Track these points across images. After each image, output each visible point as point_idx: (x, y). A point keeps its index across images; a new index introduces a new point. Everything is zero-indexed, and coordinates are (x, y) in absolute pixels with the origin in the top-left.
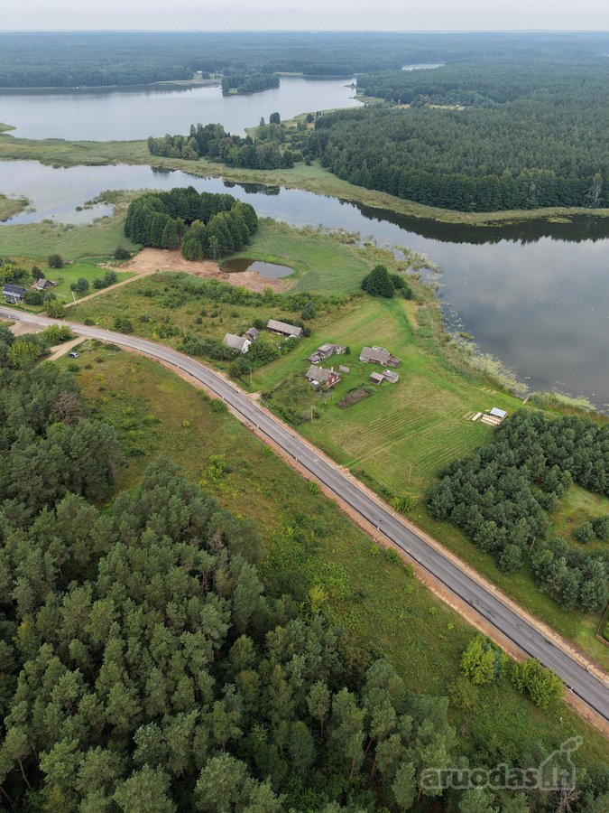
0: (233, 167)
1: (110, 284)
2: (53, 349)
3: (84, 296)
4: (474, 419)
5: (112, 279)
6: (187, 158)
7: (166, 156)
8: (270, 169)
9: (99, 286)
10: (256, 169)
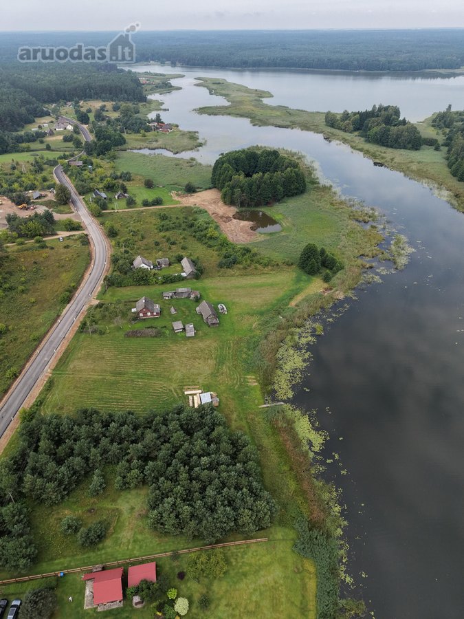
0: (369, 142)
1: (153, 205)
2: (58, 232)
3: (131, 208)
4: (186, 393)
5: (158, 202)
6: (345, 130)
7: (333, 127)
8: (396, 148)
9: (146, 204)
10: (384, 146)
